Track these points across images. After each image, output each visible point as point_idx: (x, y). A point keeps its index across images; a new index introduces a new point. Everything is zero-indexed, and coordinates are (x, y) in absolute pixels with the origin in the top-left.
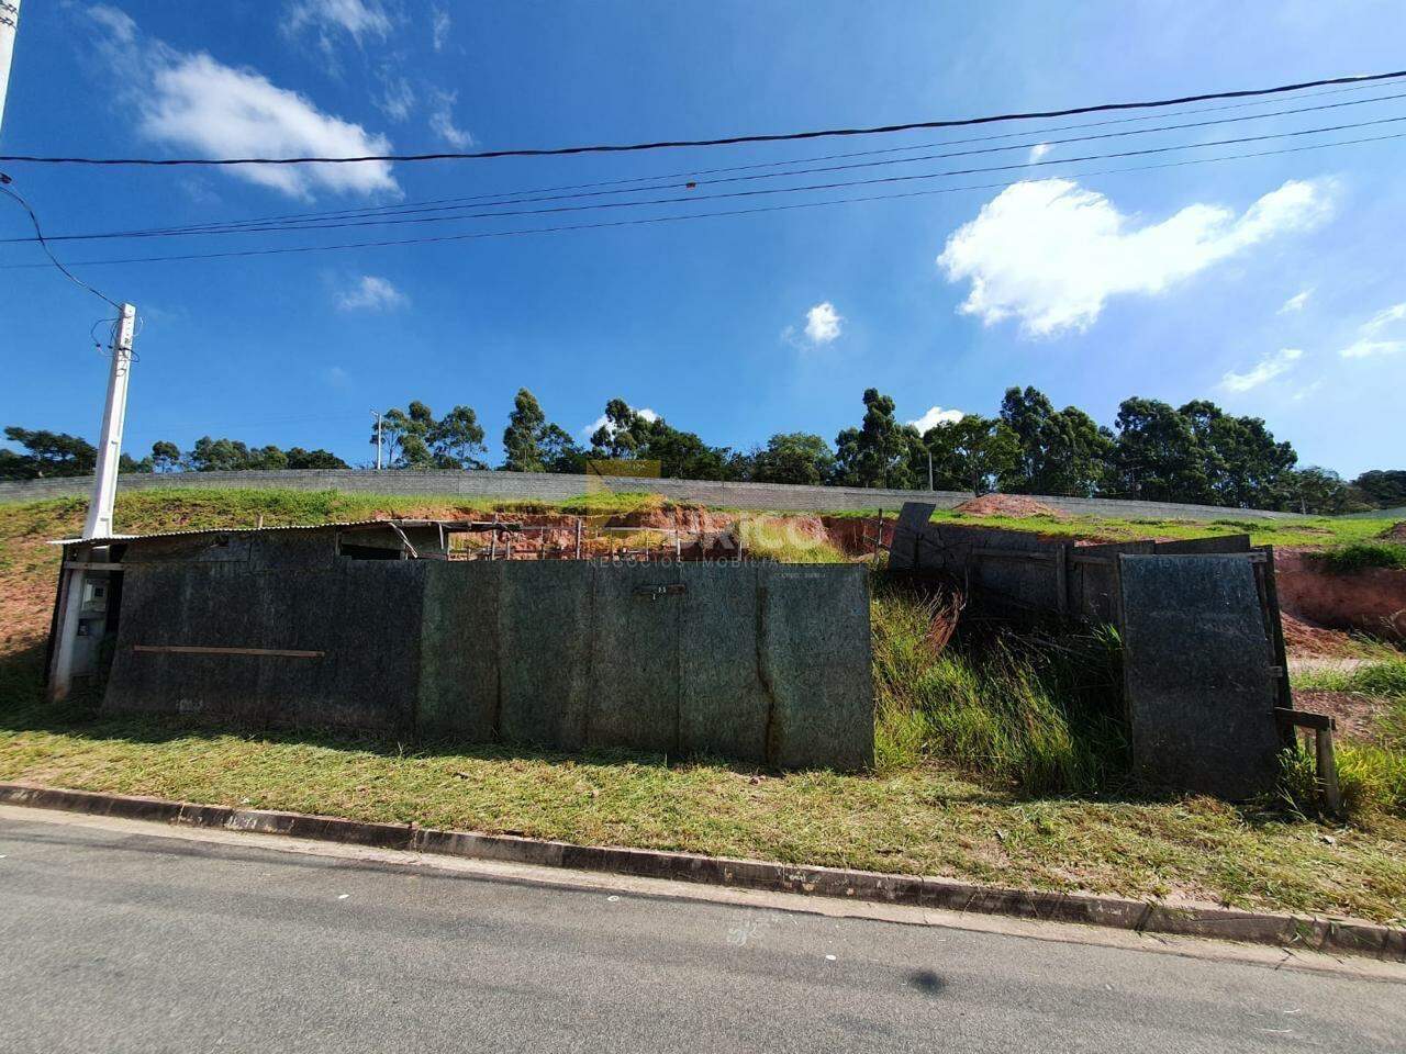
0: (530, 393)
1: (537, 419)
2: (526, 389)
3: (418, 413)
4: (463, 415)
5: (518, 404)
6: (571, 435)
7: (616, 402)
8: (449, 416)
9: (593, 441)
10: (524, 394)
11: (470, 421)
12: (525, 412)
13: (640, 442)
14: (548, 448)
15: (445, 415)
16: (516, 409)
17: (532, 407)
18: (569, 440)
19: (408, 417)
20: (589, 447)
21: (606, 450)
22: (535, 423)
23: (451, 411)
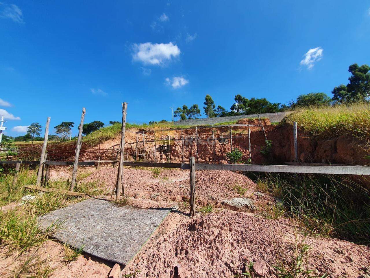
0: (209, 95)
1: (211, 103)
2: (208, 95)
3: (185, 108)
4: (195, 107)
5: (206, 99)
6: (224, 108)
7: (238, 96)
8: (191, 107)
9: (231, 109)
10: (208, 96)
11: (197, 108)
12: (208, 102)
13: (246, 107)
14: (218, 113)
15: (190, 107)
16: (205, 101)
17: (210, 100)
18: (224, 109)
19: (182, 109)
20: (230, 111)
21: (235, 111)
22: (211, 104)
23: (192, 106)
